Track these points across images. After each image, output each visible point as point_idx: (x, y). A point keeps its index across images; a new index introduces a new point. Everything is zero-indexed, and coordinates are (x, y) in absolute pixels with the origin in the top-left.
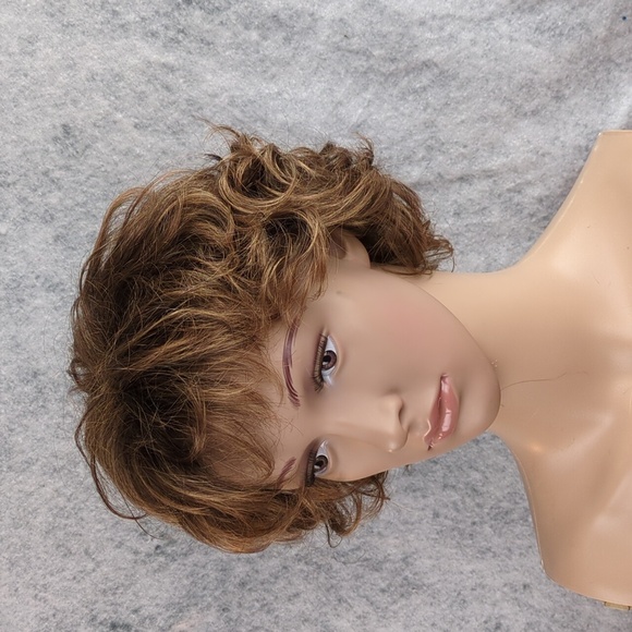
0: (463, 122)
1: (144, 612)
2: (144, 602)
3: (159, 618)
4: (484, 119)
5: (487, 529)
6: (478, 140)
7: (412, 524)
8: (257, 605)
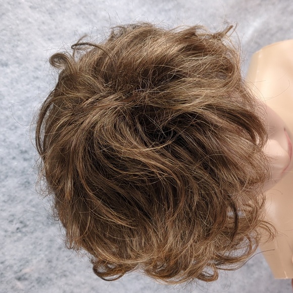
1: (7, 263)
2: (8, 257)
3: (15, 266)
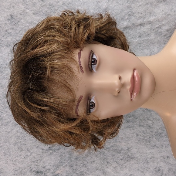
0: (140, 5)
1: (47, 168)
2: (46, 164)
3: (51, 170)
4: (147, 4)
5: (154, 139)
6: (146, 11)
7: (130, 138)
8: (82, 165)
